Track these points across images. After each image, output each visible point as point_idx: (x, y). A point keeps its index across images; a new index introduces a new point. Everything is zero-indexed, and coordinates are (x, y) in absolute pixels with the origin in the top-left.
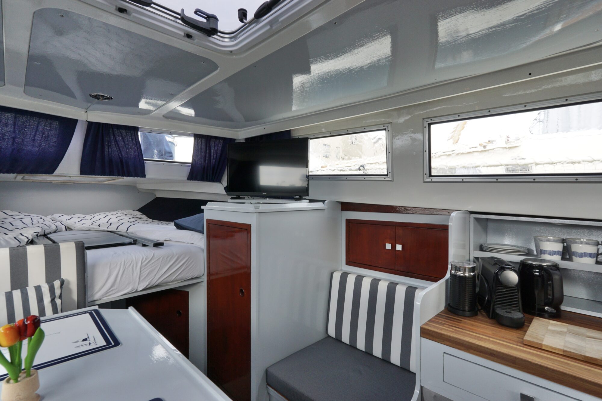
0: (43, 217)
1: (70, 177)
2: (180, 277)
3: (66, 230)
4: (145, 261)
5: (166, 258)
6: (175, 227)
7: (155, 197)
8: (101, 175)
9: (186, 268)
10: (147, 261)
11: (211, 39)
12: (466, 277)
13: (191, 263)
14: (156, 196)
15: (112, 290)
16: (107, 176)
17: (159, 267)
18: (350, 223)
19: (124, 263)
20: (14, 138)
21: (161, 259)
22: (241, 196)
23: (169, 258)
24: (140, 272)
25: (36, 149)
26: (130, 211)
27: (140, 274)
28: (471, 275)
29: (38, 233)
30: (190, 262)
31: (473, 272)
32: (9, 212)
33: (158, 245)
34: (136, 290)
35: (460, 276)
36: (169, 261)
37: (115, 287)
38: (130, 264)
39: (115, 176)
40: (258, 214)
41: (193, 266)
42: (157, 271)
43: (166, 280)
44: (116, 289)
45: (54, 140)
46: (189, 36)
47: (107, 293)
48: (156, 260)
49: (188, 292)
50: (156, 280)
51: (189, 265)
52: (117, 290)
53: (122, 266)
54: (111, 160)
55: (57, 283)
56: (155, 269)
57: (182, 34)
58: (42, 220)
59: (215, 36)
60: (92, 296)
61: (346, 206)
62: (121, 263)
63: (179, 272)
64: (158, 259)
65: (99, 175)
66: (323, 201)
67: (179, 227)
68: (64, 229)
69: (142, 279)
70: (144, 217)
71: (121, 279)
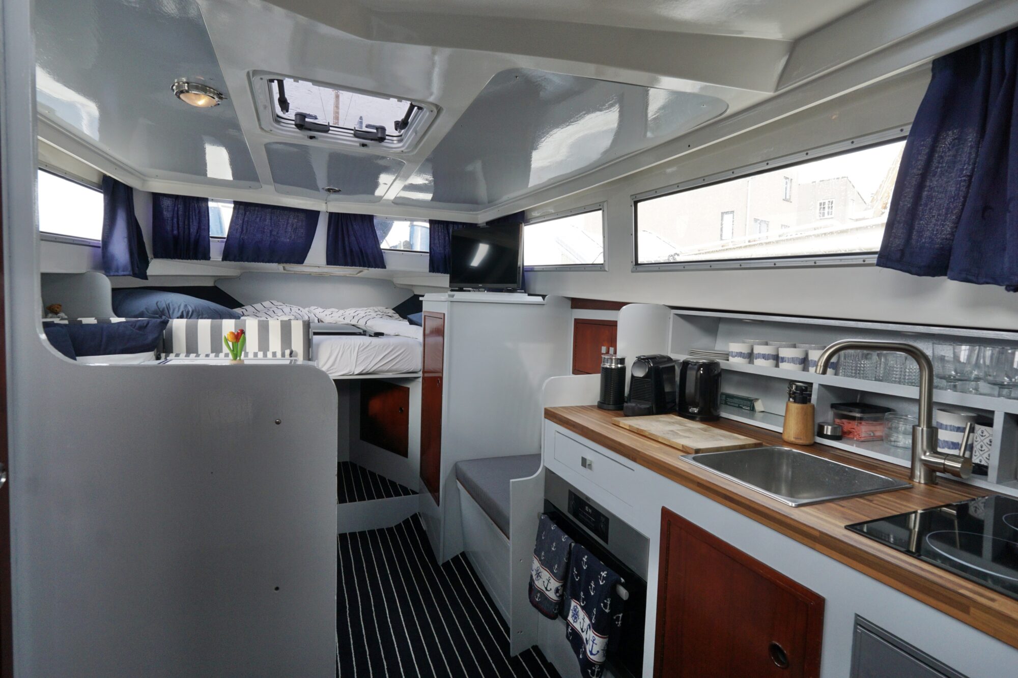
0: (301, 309)
1: (319, 267)
2: (395, 368)
3: (319, 322)
4: (362, 347)
5: (382, 347)
6: (408, 323)
7: (413, 295)
8: (345, 266)
9: (402, 360)
10: (364, 347)
11: (383, 144)
12: (611, 369)
13: (408, 355)
14: (413, 292)
15: (332, 369)
16: (350, 266)
17: (373, 356)
18: (578, 322)
19: (344, 346)
20: (271, 231)
21: (377, 348)
22: (464, 289)
23: (385, 347)
24: (357, 356)
25: (288, 240)
26: (383, 309)
27: (357, 358)
28: (618, 367)
30: (405, 356)
31: (621, 364)
32: (275, 302)
33: (378, 334)
34: (353, 373)
35: (607, 368)
36: (385, 350)
37: (335, 367)
38: (349, 348)
39: (357, 266)
40: (450, 302)
41: (409, 358)
42: (372, 359)
43: (381, 368)
44: (336, 369)
45: (302, 232)
46: (364, 145)
48: (372, 348)
49: (409, 389)
50: (371, 367)
51: (405, 357)
53: (341, 350)
54: (351, 251)
55: (288, 351)
56: (371, 355)
57: (358, 144)
58: (300, 311)
59: (386, 141)
61: (577, 303)
62: (341, 345)
63: (394, 363)
64: (374, 347)
65: (342, 265)
66: (544, 297)
67: (412, 322)
68: (316, 321)
69: (358, 363)
70: (397, 316)
71: (340, 360)
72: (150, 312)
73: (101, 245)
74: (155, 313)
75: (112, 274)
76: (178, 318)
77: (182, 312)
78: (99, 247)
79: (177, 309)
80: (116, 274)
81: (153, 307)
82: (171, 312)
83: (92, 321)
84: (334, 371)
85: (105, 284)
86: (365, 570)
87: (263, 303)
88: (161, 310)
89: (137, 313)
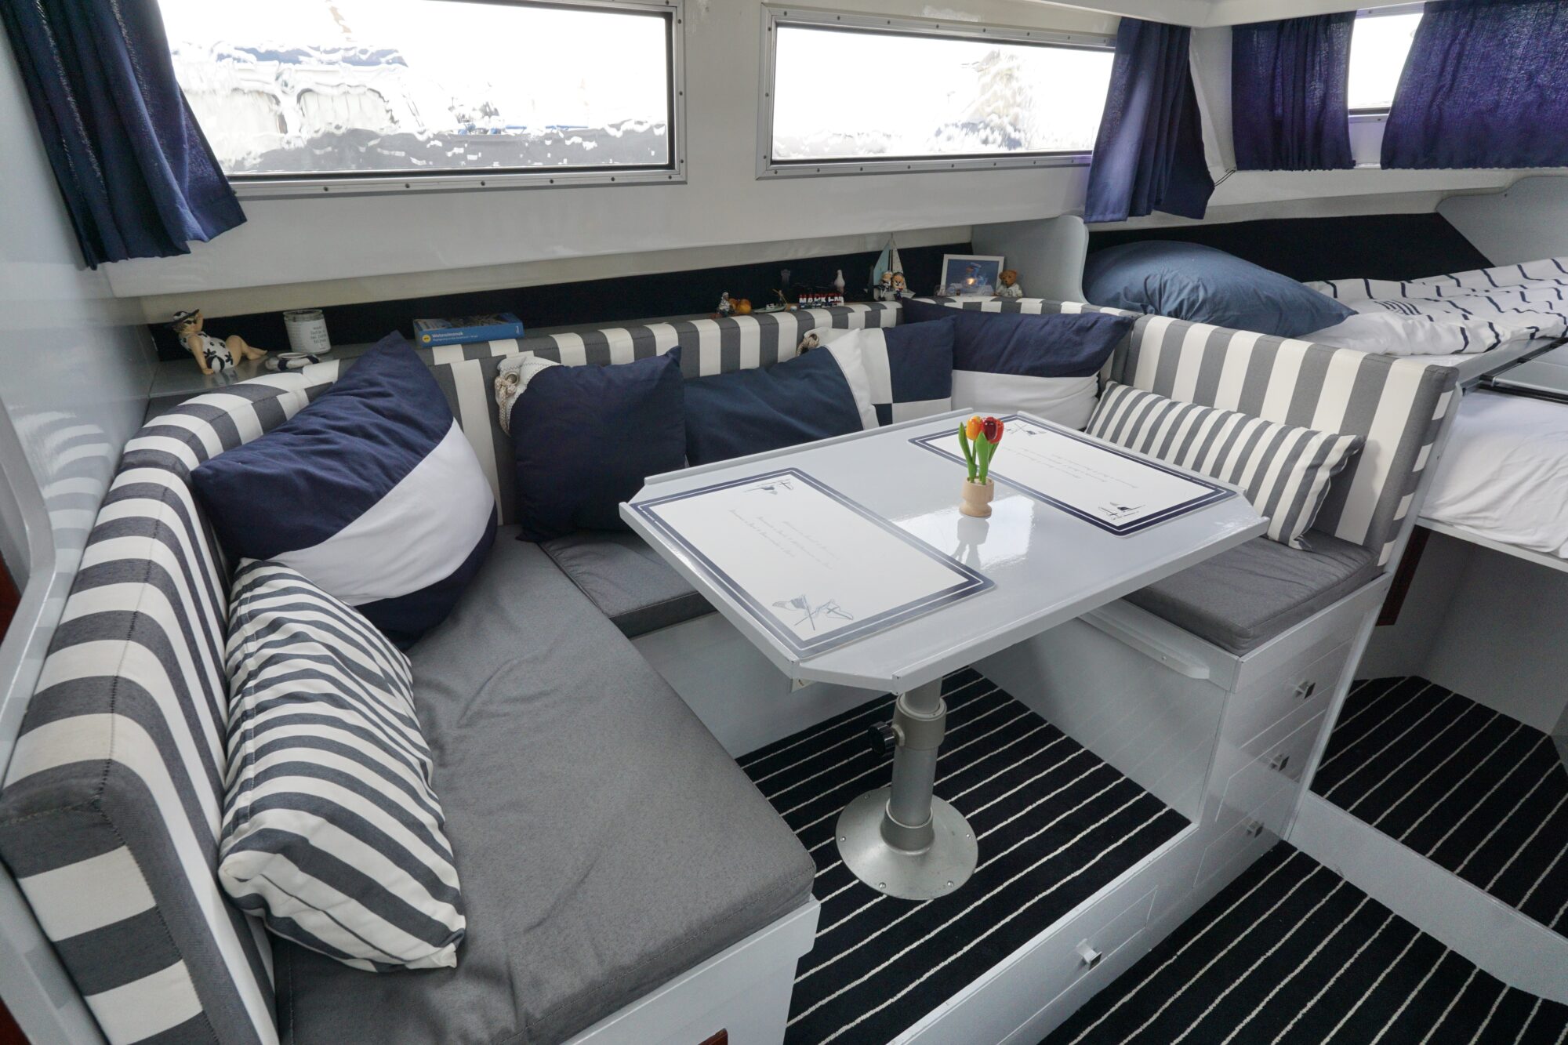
15: (1485, 518)
19: (1557, 463)
29: (1537, 330)
37: (1496, 514)
44: (1497, 520)
47: (1467, 516)
52: (1498, 524)
55: (1345, 441)
60: (1435, 508)
62: (1544, 461)
71: (1520, 501)
72: (1130, 296)
73: (1090, 162)
74: (1138, 298)
75: (1094, 218)
76: (1170, 315)
77: (1181, 304)
78: (1088, 165)
79: (1175, 294)
80: (1100, 218)
81: (1138, 287)
82: (1163, 300)
83: (1032, 306)
84: (1488, 524)
85: (1079, 237)
86: (1300, 1016)
87: (1525, 266)
88: (1149, 293)
89: (1111, 295)
